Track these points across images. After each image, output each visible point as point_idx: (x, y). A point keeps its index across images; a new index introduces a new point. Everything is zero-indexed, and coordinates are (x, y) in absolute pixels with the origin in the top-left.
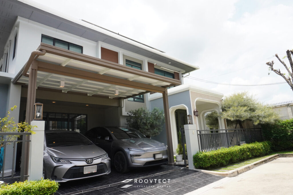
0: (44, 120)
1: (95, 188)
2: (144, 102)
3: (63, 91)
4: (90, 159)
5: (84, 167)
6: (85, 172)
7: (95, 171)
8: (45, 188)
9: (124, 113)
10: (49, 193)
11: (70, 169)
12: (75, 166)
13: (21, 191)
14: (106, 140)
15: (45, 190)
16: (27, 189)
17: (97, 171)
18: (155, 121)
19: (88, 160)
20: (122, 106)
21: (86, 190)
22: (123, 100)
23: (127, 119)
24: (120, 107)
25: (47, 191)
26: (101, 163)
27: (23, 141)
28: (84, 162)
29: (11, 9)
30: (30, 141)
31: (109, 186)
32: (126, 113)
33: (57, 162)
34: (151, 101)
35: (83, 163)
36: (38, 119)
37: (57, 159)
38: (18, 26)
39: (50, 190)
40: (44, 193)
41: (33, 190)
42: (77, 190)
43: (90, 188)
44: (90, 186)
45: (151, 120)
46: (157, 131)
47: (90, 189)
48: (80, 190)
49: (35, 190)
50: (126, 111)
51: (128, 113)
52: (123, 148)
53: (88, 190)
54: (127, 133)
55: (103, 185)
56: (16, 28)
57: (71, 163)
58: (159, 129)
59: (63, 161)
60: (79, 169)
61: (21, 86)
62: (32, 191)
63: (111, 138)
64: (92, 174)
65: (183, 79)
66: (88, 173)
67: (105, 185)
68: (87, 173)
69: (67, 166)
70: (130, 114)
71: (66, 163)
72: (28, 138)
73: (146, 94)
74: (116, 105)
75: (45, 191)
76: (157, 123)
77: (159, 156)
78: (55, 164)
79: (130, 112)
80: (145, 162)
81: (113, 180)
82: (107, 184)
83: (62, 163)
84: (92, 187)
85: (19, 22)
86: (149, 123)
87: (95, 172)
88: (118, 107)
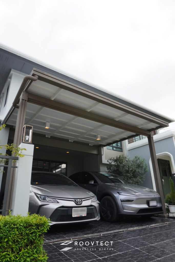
0: (33, 144)
1: (86, 236)
2: (122, 152)
3: (46, 136)
4: (79, 200)
5: (73, 208)
6: (74, 215)
7: (84, 214)
8: (33, 224)
9: (104, 161)
10: (38, 232)
11: (57, 210)
12: (63, 207)
13: (2, 225)
14: (91, 184)
15: (33, 227)
16: (10, 224)
17: (87, 215)
18: (137, 169)
19: (77, 200)
20: (102, 154)
21: (76, 237)
22: (103, 148)
23: (107, 168)
24: (100, 155)
25: (35, 229)
26: (91, 206)
27: (9, 166)
28: (73, 202)
29: (7, 62)
30: (17, 167)
31: (101, 235)
32: (107, 160)
33: (43, 200)
34: (129, 150)
35: (72, 204)
36: (27, 142)
37: (42, 197)
38: (11, 78)
39: (40, 228)
40: (31, 232)
41: (18, 225)
42: (64, 237)
43: (80, 235)
44: (79, 233)
45: (133, 167)
46: (140, 180)
47: (80, 237)
48: (68, 237)
49: (20, 225)
50: (105, 159)
51: (108, 161)
52: (111, 192)
53: (77, 237)
54: (109, 178)
55: (95, 233)
56: (9, 79)
57: (58, 202)
58: (141, 178)
59: (49, 200)
60: (67, 210)
61: (9, 128)
62: (16, 226)
63: (95, 182)
64: (81, 218)
65: (159, 131)
66: (77, 216)
67: (96, 233)
68: (75, 216)
69: (53, 206)
70: (110, 161)
71: (52, 202)
72: (15, 163)
73: (124, 141)
74: (95, 152)
75: (33, 229)
76: (140, 171)
77: (153, 204)
78: (40, 203)
79: (111, 160)
80: (139, 210)
81: (103, 228)
82: (98, 232)
83: (48, 202)
84: (82, 235)
85: (12, 74)
86: (132, 171)
87: (85, 216)
88: (97, 155)
